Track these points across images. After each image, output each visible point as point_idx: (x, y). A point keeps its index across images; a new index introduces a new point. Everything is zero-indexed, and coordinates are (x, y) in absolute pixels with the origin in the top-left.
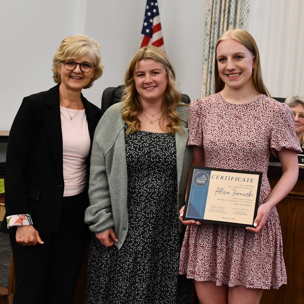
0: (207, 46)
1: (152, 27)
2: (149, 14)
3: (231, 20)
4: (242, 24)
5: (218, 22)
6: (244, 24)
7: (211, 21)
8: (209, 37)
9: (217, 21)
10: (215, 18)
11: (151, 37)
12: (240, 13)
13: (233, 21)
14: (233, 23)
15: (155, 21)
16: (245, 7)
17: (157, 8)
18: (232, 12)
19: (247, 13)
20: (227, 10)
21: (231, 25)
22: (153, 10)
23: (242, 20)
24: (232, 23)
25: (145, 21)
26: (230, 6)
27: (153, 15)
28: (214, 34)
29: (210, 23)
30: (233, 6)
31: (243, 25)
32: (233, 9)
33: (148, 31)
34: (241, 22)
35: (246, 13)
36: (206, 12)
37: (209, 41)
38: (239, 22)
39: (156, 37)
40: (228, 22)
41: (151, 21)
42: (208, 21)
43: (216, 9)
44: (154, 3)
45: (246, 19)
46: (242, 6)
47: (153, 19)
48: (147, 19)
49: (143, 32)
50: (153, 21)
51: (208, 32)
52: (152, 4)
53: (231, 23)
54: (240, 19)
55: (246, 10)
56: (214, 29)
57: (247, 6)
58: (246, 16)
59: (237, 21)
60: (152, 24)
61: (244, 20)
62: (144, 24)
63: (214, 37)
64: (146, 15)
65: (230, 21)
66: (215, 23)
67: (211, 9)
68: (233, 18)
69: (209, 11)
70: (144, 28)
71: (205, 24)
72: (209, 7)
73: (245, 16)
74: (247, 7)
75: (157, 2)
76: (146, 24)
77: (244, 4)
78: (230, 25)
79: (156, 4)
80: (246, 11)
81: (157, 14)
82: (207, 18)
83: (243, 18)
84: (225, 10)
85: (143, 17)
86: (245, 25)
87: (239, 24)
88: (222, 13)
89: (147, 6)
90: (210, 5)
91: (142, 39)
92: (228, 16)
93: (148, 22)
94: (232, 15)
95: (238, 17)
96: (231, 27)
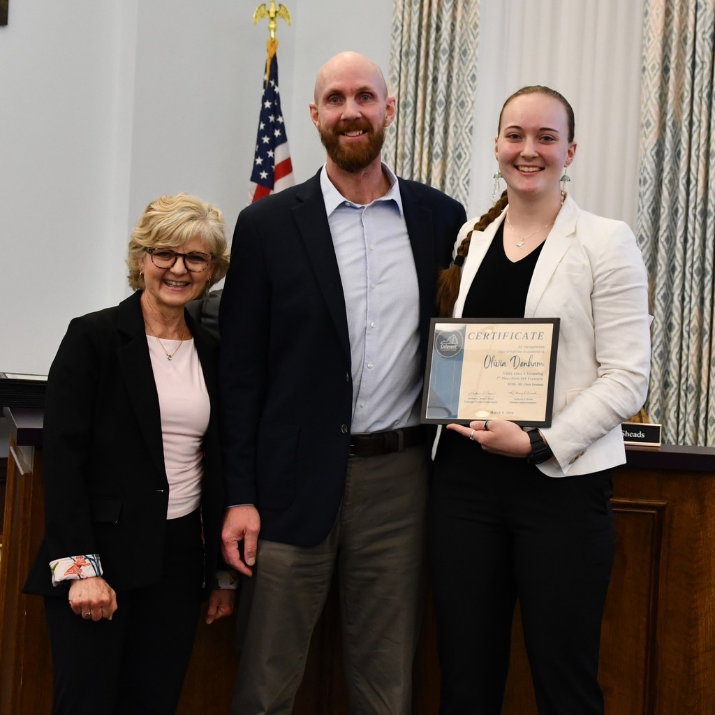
1: (274, 167)
2: (266, 140)
3: (437, 149)
4: (459, 156)
5: (410, 154)
6: (464, 156)
7: (394, 151)
9: (408, 152)
10: (404, 144)
11: (272, 187)
12: (455, 133)
13: (440, 152)
14: (441, 156)
15: (279, 155)
16: (464, 121)
17: (282, 127)
18: (438, 132)
19: (469, 134)
20: (428, 129)
21: (436, 159)
22: (274, 132)
23: (460, 149)
24: (439, 156)
25: (257, 155)
26: (433, 120)
27: (275, 143)
29: (393, 155)
30: (439, 120)
31: (462, 160)
32: (439, 126)
33: (264, 175)
34: (457, 152)
35: (466, 133)
38: (454, 152)
40: (430, 153)
41: (270, 154)
42: (390, 153)
43: (404, 126)
44: (276, 117)
45: (467, 147)
46: (458, 120)
47: (273, 151)
48: (262, 150)
49: (255, 177)
50: (274, 155)
52: (272, 118)
53: (437, 155)
54: (454, 146)
55: (466, 127)
56: (402, 168)
57: (468, 120)
58: (467, 141)
59: (450, 151)
60: (272, 160)
61: (463, 149)
62: (255, 162)
64: (259, 141)
65: (434, 152)
66: (404, 156)
67: (394, 126)
68: (441, 145)
69: (391, 130)
70: (257, 170)
73: (464, 139)
74: (469, 123)
75: (281, 115)
76: (259, 161)
77: (462, 116)
78: (434, 160)
79: (280, 119)
80: (467, 130)
81: (283, 139)
83: (460, 144)
84: (423, 129)
85: (253, 147)
86: (465, 159)
87: (453, 157)
88: (418, 136)
89: (260, 124)
91: (254, 192)
92: (431, 141)
93: (265, 156)
94: (438, 138)
95: (451, 142)
96: (437, 163)
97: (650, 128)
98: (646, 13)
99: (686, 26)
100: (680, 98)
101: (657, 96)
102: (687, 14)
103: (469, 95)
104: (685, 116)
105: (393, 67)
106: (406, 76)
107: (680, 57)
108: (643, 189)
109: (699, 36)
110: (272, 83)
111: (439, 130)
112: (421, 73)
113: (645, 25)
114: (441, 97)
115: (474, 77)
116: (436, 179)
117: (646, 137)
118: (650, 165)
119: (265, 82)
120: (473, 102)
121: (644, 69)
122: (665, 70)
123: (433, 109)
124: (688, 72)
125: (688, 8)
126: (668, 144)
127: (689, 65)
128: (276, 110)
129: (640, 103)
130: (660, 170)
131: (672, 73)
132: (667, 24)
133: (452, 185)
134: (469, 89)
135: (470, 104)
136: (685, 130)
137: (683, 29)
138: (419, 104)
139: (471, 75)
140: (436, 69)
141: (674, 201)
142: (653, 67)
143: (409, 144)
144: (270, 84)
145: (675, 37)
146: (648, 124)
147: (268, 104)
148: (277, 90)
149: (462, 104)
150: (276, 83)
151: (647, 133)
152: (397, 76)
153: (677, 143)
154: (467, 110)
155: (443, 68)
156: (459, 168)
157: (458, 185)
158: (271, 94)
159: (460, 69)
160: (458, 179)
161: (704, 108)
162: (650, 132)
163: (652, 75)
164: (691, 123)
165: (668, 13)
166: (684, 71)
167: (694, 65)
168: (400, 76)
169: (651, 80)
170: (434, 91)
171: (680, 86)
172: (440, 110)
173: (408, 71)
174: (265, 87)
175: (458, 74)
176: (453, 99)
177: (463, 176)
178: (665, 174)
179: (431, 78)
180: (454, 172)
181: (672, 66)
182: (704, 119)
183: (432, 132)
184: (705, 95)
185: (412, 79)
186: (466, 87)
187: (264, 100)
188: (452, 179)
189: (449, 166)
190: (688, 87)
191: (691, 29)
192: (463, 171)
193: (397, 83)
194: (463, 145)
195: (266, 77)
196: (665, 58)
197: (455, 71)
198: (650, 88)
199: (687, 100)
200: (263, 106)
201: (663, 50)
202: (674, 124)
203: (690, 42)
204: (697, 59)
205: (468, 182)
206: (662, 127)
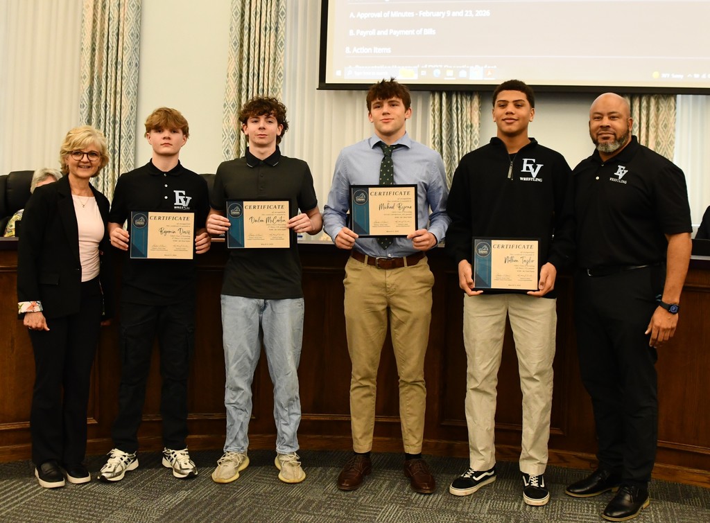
97: (86, 79)
98: (83, 21)
99: (104, 28)
100: (101, 64)
101: (90, 63)
102: (104, 22)
104: (104, 73)
107: (102, 43)
108: (82, 110)
109: (110, 33)
113: (82, 27)
117: (84, 84)
118: (86, 98)
121: (82, 49)
122: (94, 50)
124: (105, 51)
125: (104, 19)
126: (95, 88)
127: (106, 48)
129: (80, 65)
130: (91, 101)
131: (97, 52)
132: (94, 27)
136: (104, 80)
137: (102, 29)
141: (99, 116)
142: (87, 48)
145: (98, 33)
146: (85, 77)
151: (85, 81)
153: (100, 87)
161: (114, 69)
163: (86, 52)
164: (107, 77)
165: (94, 21)
169: (86, 55)
171: (101, 58)
178: (94, 103)
181: (97, 48)
182: (113, 75)
184: (114, 63)
190: (105, 59)
191: (106, 30)
196: (93, 44)
198: (85, 59)
199: (105, 65)
201: (92, 39)
202: (98, 77)
203: (106, 36)
204: (110, 45)
206: (92, 79)
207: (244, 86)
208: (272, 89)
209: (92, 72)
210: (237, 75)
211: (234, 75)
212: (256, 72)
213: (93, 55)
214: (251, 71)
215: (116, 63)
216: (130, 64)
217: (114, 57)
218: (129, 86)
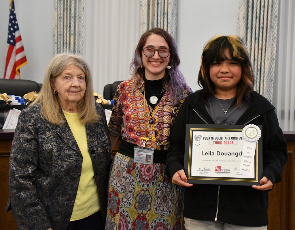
0: (56, 51)
1: (15, 39)
2: (12, 29)
3: (72, 32)
4: (80, 35)
6: (81, 35)
8: (57, 44)
9: (62, 33)
10: (60, 31)
11: (15, 45)
12: (78, 27)
13: (73, 33)
14: (73, 35)
15: (17, 34)
16: (81, 23)
17: (17, 25)
18: (72, 27)
22: (14, 26)
23: (80, 32)
25: (9, 34)
26: (70, 23)
27: (15, 30)
28: (60, 42)
29: (57, 35)
30: (72, 23)
31: (81, 36)
32: (72, 25)
33: (12, 41)
34: (79, 33)
35: (82, 27)
36: (53, 27)
37: (57, 47)
38: (78, 33)
39: (18, 45)
41: (14, 34)
42: (56, 34)
43: (60, 25)
44: (15, 21)
45: (82, 32)
46: (79, 23)
47: (15, 33)
48: (10, 33)
49: (9, 42)
51: (56, 41)
52: (13, 22)
54: (78, 31)
55: (82, 25)
56: (60, 39)
57: (82, 23)
58: (82, 30)
59: (77, 33)
60: (14, 36)
62: (8, 37)
63: (60, 44)
64: (9, 30)
65: (71, 33)
66: (60, 35)
67: (57, 25)
68: (73, 31)
69: (56, 26)
70: (9, 40)
71: (53, 35)
72: (55, 24)
73: (81, 29)
75: (17, 21)
76: (10, 36)
77: (80, 22)
78: (71, 36)
81: (18, 29)
82: (54, 32)
83: (80, 31)
84: (67, 26)
85: (7, 31)
87: (78, 35)
88: (65, 28)
89: (9, 23)
90: (56, 22)
91: (8, 47)
92: (70, 30)
93: (12, 35)
94: (72, 29)
95: (77, 30)
96: (72, 37)
97: (145, 25)
100: (154, 15)
101: (147, 14)
103: (82, 15)
104: (155, 20)
105: (55, 5)
106: (60, 8)
110: (13, 10)
111: (72, 26)
112: (65, 7)
114: (73, 15)
115: (83, 9)
116: (72, 42)
117: (144, 27)
119: (10, 10)
120: (83, 17)
121: (141, 5)
122: (149, 6)
123: (70, 19)
124: (156, 6)
127: (156, 4)
128: (15, 19)
129: (140, 16)
131: (151, 6)
133: (78, 44)
134: (82, 12)
135: (83, 18)
138: (65, 18)
139: (83, 8)
140: (70, 6)
142: (145, 5)
143: (62, 31)
144: (12, 10)
146: (144, 23)
147: (12, 17)
148: (15, 12)
149: (80, 18)
150: (14, 10)
151: (144, 26)
152: (57, 8)
154: (82, 19)
155: (73, 5)
156: (80, 38)
157: (80, 44)
158: (12, 13)
159: (79, 6)
160: (80, 42)
161: (162, 18)
162: (145, 26)
163: (145, 7)
166: (155, 6)
167: (158, 4)
168: (58, 8)
169: (145, 9)
170: (70, 13)
171: (153, 11)
172: (72, 19)
173: (60, 6)
174: (10, 11)
175: (78, 7)
176: (77, 15)
177: (81, 41)
179: (69, 9)
180: (78, 40)
181: (151, 4)
182: (162, 21)
183: (70, 27)
184: (162, 13)
185: (62, 9)
186: (81, 12)
187: (10, 15)
188: (78, 42)
189: (77, 38)
190: (156, 11)
192: (81, 40)
193: (57, 10)
194: (81, 31)
195: (11, 8)
196: (149, 2)
197: (77, 6)
198: (144, 11)
199: (156, 15)
200: (10, 17)
202: (152, 23)
204: (159, 2)
205: (83, 43)
206: (148, 24)
207: (249, 26)
208: (270, 26)
209: (148, 20)
210: (246, 18)
211: (244, 18)
212: (258, 15)
213: (149, 9)
214: (254, 15)
215: (164, 14)
216: (173, 14)
217: (162, 9)
218: (172, 29)
